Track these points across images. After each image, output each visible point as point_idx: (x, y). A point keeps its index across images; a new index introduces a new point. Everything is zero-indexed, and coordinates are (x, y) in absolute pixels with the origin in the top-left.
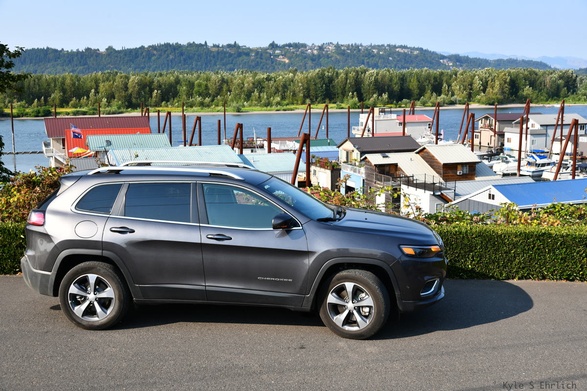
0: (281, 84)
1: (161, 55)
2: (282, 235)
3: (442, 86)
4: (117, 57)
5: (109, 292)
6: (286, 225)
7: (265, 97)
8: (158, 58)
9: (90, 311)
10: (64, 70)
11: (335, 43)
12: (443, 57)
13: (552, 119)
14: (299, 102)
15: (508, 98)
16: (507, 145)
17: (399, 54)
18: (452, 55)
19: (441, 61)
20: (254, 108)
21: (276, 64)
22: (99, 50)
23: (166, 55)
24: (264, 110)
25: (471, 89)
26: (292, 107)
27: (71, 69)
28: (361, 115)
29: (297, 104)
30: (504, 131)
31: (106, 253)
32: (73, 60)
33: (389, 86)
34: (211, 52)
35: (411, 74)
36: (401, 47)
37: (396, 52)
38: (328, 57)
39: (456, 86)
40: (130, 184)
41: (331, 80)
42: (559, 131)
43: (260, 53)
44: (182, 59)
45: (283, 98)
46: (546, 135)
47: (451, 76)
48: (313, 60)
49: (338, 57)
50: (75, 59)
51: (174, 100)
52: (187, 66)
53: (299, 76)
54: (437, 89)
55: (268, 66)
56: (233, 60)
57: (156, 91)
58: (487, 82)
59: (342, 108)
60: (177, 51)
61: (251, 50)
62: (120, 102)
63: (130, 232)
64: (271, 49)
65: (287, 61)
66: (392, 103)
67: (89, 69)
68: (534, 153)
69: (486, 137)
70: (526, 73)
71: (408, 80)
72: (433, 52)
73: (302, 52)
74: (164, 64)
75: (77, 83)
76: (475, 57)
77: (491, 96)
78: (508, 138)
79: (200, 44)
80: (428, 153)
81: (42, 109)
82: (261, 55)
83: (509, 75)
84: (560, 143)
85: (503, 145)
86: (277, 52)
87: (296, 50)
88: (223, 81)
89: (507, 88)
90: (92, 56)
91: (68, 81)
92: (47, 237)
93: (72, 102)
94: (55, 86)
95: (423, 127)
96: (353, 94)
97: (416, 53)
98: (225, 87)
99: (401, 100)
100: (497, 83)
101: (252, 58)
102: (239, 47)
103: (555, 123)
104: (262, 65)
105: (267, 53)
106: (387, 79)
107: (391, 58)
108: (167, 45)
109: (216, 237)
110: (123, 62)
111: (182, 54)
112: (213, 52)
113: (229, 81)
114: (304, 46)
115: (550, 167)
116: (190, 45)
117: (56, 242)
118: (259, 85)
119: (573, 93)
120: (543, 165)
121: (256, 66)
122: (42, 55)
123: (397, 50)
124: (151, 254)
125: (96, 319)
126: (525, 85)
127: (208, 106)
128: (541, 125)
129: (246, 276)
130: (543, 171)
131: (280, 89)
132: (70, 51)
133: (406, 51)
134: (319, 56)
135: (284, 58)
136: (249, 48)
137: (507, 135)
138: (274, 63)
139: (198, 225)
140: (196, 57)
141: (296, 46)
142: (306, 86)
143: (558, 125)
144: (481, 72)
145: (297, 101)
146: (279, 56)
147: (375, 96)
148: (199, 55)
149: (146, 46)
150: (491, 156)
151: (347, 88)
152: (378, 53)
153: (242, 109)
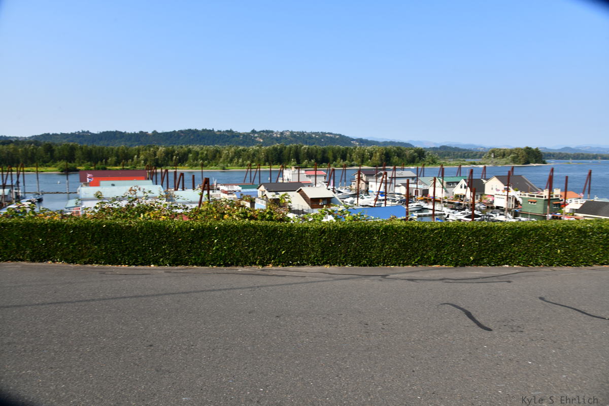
0: (252, 153)
1: (185, 136)
3: (347, 156)
7: (241, 162)
11: (291, 131)
16: (370, 189)
17: (327, 137)
18: (359, 138)
19: (352, 142)
20: (234, 168)
24: (240, 169)
25: (363, 158)
33: (316, 155)
35: (329, 148)
36: (329, 133)
38: (285, 137)
39: (354, 156)
45: (252, 162)
47: (353, 150)
48: (276, 140)
49: (292, 139)
51: (186, 162)
53: (263, 149)
54: (344, 158)
55: (250, 143)
57: (175, 157)
58: (372, 154)
60: (195, 134)
61: (240, 134)
62: (151, 163)
64: (252, 133)
65: (261, 141)
71: (327, 152)
72: (348, 137)
73: (271, 135)
75: (126, 151)
78: (371, 185)
79: (210, 130)
82: (246, 137)
83: (385, 150)
84: (399, 187)
86: (256, 135)
87: (267, 134)
88: (217, 151)
89: (383, 157)
91: (120, 151)
93: (122, 163)
94: (112, 153)
95: (321, 178)
96: (294, 160)
97: (337, 137)
98: (218, 155)
99: (322, 163)
100: (378, 154)
101: (241, 138)
102: (233, 132)
104: (246, 143)
105: (250, 136)
107: (322, 140)
108: (189, 130)
111: (198, 136)
112: (217, 135)
113: (221, 151)
114: (272, 132)
116: (203, 130)
118: (238, 154)
121: (243, 143)
122: (113, 135)
123: (327, 135)
126: (395, 156)
131: (251, 156)
133: (331, 136)
134: (280, 137)
138: (254, 142)
142: (266, 155)
145: (261, 163)
148: (209, 136)
151: (291, 156)
152: (315, 137)
153: (227, 168)
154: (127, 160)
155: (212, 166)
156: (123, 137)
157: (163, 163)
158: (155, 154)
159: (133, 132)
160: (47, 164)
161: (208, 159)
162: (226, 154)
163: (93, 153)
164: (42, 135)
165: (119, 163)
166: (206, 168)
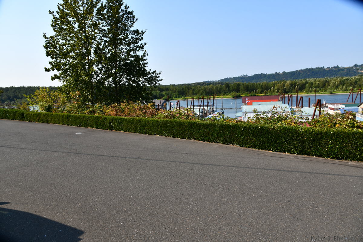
0: (354, 81)
4: (287, 75)
7: (345, 87)
8: (303, 74)
20: (338, 92)
21: (356, 73)
22: (280, 73)
23: (306, 73)
24: (344, 93)
32: (270, 77)
43: (348, 69)
45: (354, 87)
52: (315, 76)
56: (336, 73)
60: (310, 71)
64: (354, 67)
74: (305, 76)
79: (321, 67)
88: (326, 81)
90: (277, 75)
91: (264, 85)
94: (259, 86)
101: (345, 71)
102: (339, 67)
110: (289, 77)
111: (313, 72)
112: (326, 70)
116: (317, 68)
118: (343, 83)
135: (361, 70)
136: (344, 68)
140: (319, 73)
146: (358, 70)
153: (333, 92)
154: (267, 90)
155: (322, 91)
156: (265, 77)
157: (289, 91)
158: (284, 86)
159: (271, 74)
160: (227, 94)
161: (320, 87)
162: (333, 83)
163: (249, 87)
164: (224, 79)
165: (263, 92)
166: (318, 93)
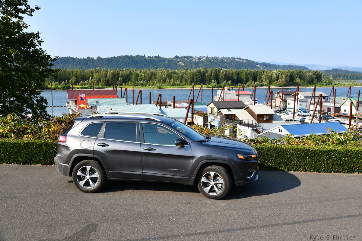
0: (180, 75)
1: (123, 61)
2: (180, 148)
3: (257, 77)
4: (102, 61)
5: (96, 175)
6: (182, 144)
7: (172, 81)
8: (122, 62)
9: (87, 184)
10: (77, 67)
11: (206, 56)
12: (258, 64)
13: (309, 94)
14: (189, 84)
15: (289, 83)
16: (288, 106)
17: (237, 62)
18: (262, 63)
19: (257, 65)
20: (167, 87)
21: (178, 66)
22: (93, 58)
23: (125, 61)
24: (172, 88)
25: (271, 79)
26: (185, 86)
27: (80, 67)
28: (218, 91)
29: (188, 85)
30: (287, 99)
31: (95, 156)
32: (81, 63)
33: (232, 77)
34: (147, 60)
35: (242, 72)
36: (238, 58)
37: (235, 61)
38: (203, 63)
39: (263, 77)
40: (107, 123)
41: (204, 74)
42: (313, 100)
43: (170, 61)
44: (133, 63)
45: (181, 82)
46: (307, 101)
47: (262, 73)
48: (195, 64)
49: (208, 63)
50: (82, 62)
51: (129, 82)
52: (135, 66)
53: (189, 71)
54: (255, 79)
55: (174, 67)
56: (158, 63)
57: (120, 78)
58: (279, 76)
59: (209, 87)
60: (131, 59)
61: (166, 59)
62: (103, 83)
63: (107, 146)
64: (176, 59)
65: (183, 65)
66: (233, 85)
67: (89, 67)
68: (301, 110)
69: (278, 102)
70: (297, 71)
71: (241, 74)
72: (253, 61)
73: (191, 60)
74: (124, 65)
75: (83, 73)
76: (273, 64)
77: (281, 83)
78: (289, 103)
79: (142, 56)
80: (250, 109)
81: (66, 86)
82: (171, 62)
83: (289, 73)
84: (313, 105)
85: (286, 106)
86: (179, 60)
87: (187, 59)
88: (152, 74)
89: (288, 79)
90: (90, 61)
91: (79, 73)
92: (67, 148)
93: (80, 83)
94: (73, 75)
95: (248, 97)
96: (214, 81)
97: (245, 61)
98: (153, 77)
99: (237, 84)
100: (284, 76)
101: (167, 63)
102: (160, 57)
103: (311, 96)
104: (171, 66)
105: (174, 60)
106: (231, 74)
107: (233, 64)
108: (126, 56)
109: (148, 149)
110: (105, 64)
111: (133, 60)
112: (148, 60)
113: (155, 74)
114: (191, 57)
115: (308, 117)
116: (137, 56)
117: (71, 150)
118: (170, 76)
119: (320, 82)
120: (305, 116)
121: (168, 66)
122: (67, 60)
123: (236, 60)
124: (117, 157)
125: (89, 188)
126: (297, 78)
127: (145, 85)
128: (304, 97)
129: (163, 168)
130: (305, 119)
131: (180, 78)
132: (80, 58)
133: (240, 60)
134: (198, 62)
135: (182, 63)
136: (165, 58)
137: (288, 101)
138: (177, 65)
139: (140, 143)
140: (140, 62)
141: (188, 57)
142: (192, 76)
143: (313, 97)
144: (276, 71)
145: (188, 83)
146: (179, 62)
147: (225, 81)
148: (141, 61)
149: (116, 57)
150: (280, 111)
151: (211, 78)
152: (227, 61)
153: (162, 87)
154: (84, 80)
155: (150, 85)
161: (146, 80)
162: (160, 76)
